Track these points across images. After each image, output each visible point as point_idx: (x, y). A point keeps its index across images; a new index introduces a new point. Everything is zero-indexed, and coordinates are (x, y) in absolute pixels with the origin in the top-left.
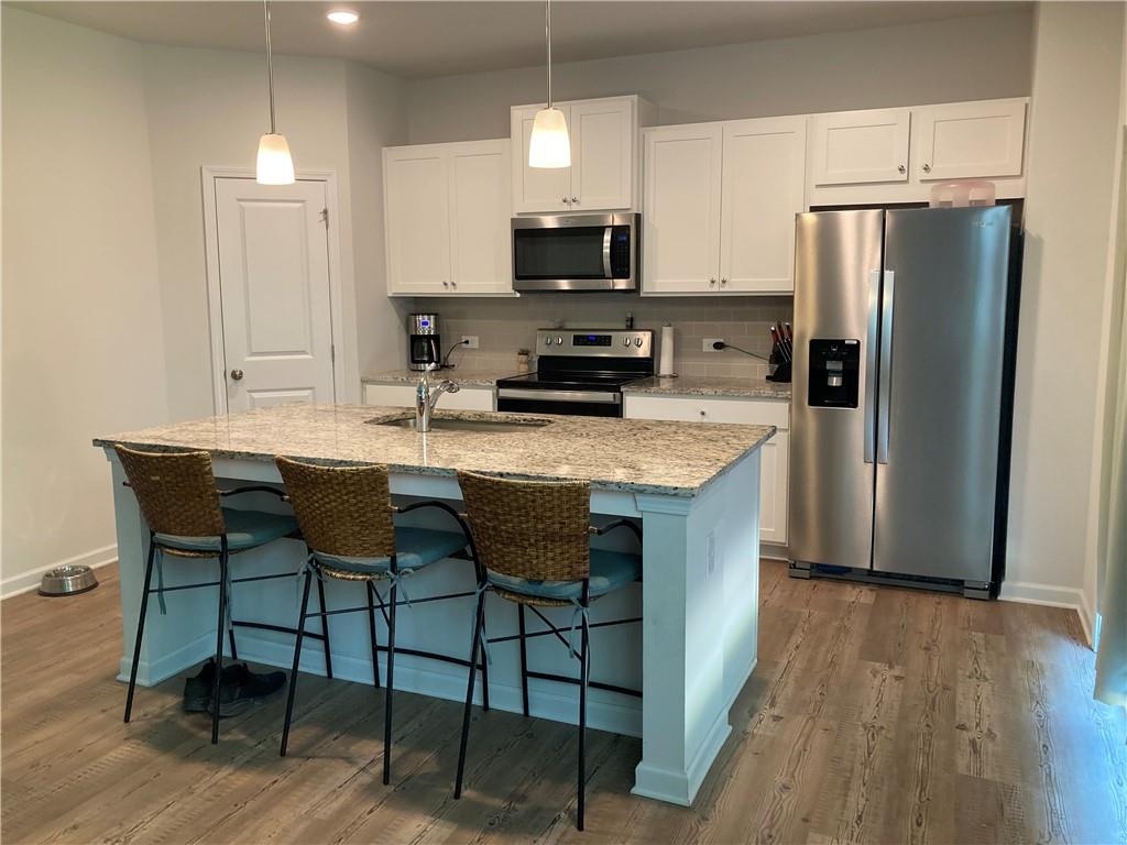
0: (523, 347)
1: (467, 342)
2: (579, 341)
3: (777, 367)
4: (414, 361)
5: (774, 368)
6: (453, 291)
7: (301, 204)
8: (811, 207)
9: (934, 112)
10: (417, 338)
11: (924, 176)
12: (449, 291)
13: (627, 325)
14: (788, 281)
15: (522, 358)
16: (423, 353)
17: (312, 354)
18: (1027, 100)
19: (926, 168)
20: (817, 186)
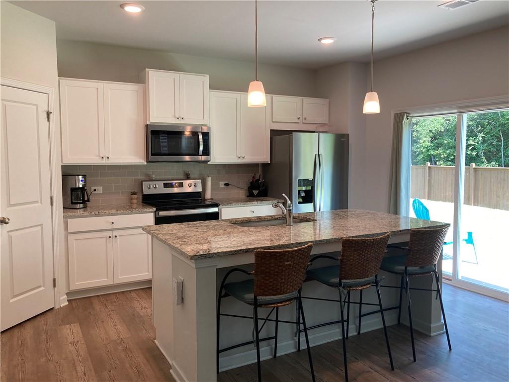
0: (133, 191)
1: (95, 190)
2: (166, 186)
3: (257, 191)
4: (72, 203)
5: (255, 192)
6: (107, 162)
7: (35, 107)
8: (271, 130)
9: (307, 100)
10: (74, 190)
11: (304, 121)
12: (104, 162)
13: (188, 177)
14: (265, 158)
15: (135, 196)
16: (78, 198)
17: (41, 203)
18: (328, 100)
19: (305, 119)
20: (273, 122)
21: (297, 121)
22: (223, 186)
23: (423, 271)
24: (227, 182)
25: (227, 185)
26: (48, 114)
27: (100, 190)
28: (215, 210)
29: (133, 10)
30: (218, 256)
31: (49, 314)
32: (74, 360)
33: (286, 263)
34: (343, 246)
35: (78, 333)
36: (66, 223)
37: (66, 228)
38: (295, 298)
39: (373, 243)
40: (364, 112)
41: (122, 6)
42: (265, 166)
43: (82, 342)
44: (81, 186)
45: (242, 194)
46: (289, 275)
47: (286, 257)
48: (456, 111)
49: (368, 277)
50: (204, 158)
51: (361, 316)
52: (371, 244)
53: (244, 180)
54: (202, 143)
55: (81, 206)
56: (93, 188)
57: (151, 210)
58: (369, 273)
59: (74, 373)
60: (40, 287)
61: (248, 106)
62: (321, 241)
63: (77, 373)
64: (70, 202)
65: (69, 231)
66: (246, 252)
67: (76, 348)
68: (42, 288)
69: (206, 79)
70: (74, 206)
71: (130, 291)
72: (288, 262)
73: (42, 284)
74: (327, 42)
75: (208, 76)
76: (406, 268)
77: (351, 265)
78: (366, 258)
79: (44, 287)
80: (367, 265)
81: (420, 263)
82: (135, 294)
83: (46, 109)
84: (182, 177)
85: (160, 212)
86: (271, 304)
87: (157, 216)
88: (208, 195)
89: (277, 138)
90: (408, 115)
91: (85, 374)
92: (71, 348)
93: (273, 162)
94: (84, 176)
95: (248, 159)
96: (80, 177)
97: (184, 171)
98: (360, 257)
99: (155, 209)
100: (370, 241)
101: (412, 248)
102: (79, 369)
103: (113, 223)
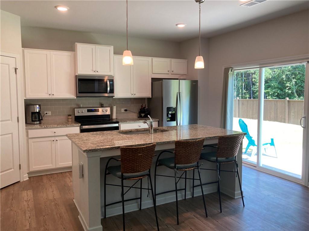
0: (69, 114)
1: (47, 113)
2: (89, 111)
3: (144, 114)
4: (32, 121)
5: (143, 115)
6: (53, 97)
7: (8, 65)
8: (152, 78)
9: (173, 60)
10: (33, 113)
11: (172, 73)
12: (51, 97)
13: (102, 106)
14: (148, 94)
15: (70, 117)
16: (35, 118)
17: (12, 121)
18: (187, 60)
19: (173, 71)
20: (153, 73)
21: (168, 73)
22: (124, 111)
23: (227, 160)
24: (126, 109)
25: (126, 110)
26: (16, 69)
27: (49, 113)
28: (117, 125)
29: (62, 9)
30: (100, 150)
31: (17, 185)
32: (25, 210)
33: (139, 155)
34: (175, 145)
35: (31, 195)
36: (27, 133)
37: (27, 135)
38: (147, 175)
39: (193, 143)
40: (195, 68)
41: (56, 7)
42: (149, 99)
43: (32, 201)
44: (38, 111)
45: (135, 116)
46: (141, 161)
47: (139, 151)
48: (258, 66)
49: (191, 163)
50: (111, 95)
51: (194, 187)
52: (192, 144)
53: (136, 108)
54: (109, 86)
55: (38, 122)
56: (45, 112)
57: (78, 125)
58: (192, 161)
59: (24, 217)
60: (11, 169)
61: (123, 64)
62: (164, 142)
63: (25, 217)
64: (31, 120)
65: (29, 137)
66: (118, 148)
67: (28, 203)
68: (13, 170)
69: (112, 48)
70: (34, 123)
71: (66, 172)
72: (140, 153)
73: (12, 168)
74: (181, 26)
75: (112, 47)
76: (217, 158)
77: (181, 156)
78: (189, 152)
79: (14, 169)
80: (191, 156)
81: (225, 155)
82: (68, 174)
83: (15, 67)
84: (99, 106)
85: (83, 126)
86: (132, 178)
87: (81, 129)
88: (114, 117)
89: (156, 83)
90: (232, 69)
91: (30, 217)
92: (25, 203)
93: (153, 97)
94: (40, 105)
95: (138, 95)
96: (37, 106)
97: (100, 102)
98: (186, 151)
99: (80, 125)
100: (192, 142)
101: (219, 147)
102: (27, 215)
103: (55, 132)
